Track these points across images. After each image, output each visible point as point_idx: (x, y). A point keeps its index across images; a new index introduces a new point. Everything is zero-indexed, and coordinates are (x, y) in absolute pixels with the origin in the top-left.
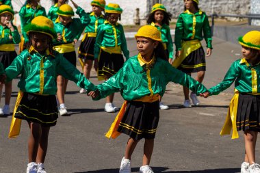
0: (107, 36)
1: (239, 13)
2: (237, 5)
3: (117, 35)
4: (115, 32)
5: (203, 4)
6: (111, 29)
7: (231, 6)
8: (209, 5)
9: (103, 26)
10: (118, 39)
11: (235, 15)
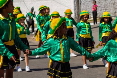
0: (83, 28)
1: (116, 15)
2: (115, 12)
3: (88, 28)
4: (87, 26)
5: (99, 11)
6: (85, 25)
7: (112, 12)
8: (102, 12)
9: (80, 24)
10: (88, 30)
11: (114, 16)
